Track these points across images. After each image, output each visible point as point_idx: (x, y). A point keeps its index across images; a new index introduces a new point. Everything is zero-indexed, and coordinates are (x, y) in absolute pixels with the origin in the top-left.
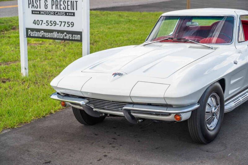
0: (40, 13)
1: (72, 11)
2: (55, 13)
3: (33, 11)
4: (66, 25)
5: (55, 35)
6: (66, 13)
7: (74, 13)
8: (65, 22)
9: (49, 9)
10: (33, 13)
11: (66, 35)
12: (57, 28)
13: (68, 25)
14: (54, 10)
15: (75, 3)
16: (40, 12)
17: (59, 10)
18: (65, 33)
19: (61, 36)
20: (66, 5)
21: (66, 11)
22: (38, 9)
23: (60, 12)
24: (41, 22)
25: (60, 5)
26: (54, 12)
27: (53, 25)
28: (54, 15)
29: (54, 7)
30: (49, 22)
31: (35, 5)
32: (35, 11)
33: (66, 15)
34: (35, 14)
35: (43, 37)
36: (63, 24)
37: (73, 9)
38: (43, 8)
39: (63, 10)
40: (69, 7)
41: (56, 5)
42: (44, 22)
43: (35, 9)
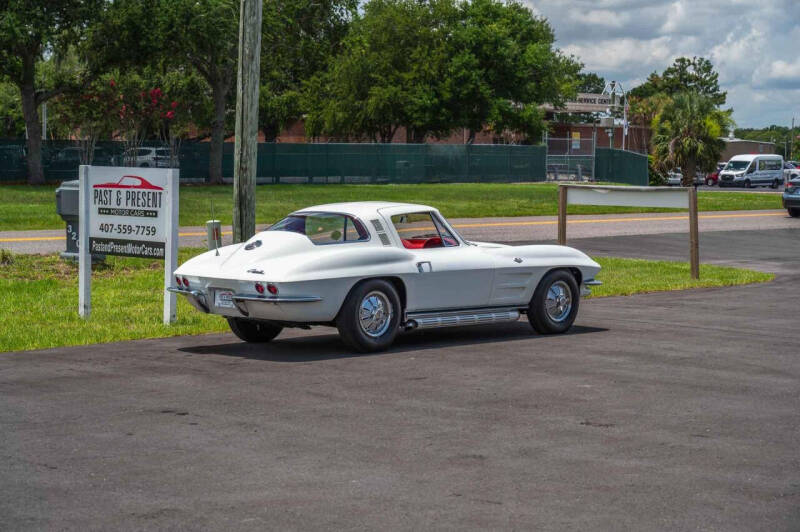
0: (109, 212)
1: (154, 209)
2: (131, 213)
3: (100, 209)
4: (146, 232)
5: (129, 249)
6: (145, 212)
7: (156, 212)
8: (144, 227)
9: (123, 206)
10: (100, 213)
11: (144, 249)
12: (133, 237)
13: (148, 232)
16: (109, 210)
17: (136, 208)
18: (143, 245)
19: (138, 250)
21: (146, 208)
22: (108, 206)
23: (137, 211)
24: (110, 227)
26: (130, 211)
27: (128, 231)
28: (129, 215)
29: (130, 201)
30: (122, 227)
31: (104, 199)
32: (103, 209)
33: (146, 216)
34: (103, 213)
35: (113, 253)
36: (141, 230)
38: (114, 205)
39: (141, 208)
40: (150, 204)
42: (115, 227)
43: (104, 206)
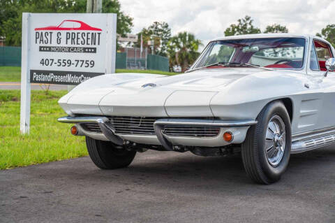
0: (50, 49)
1: (93, 46)
2: (71, 50)
3: (41, 47)
4: (85, 65)
5: (69, 78)
6: (84, 49)
7: (95, 49)
8: (83, 61)
9: (63, 44)
10: (40, 50)
12: (72, 68)
13: (87, 65)
14: (69, 45)
15: (97, 35)
16: (50, 48)
17: (76, 46)
18: (82, 76)
19: (77, 79)
20: (85, 38)
21: (85, 46)
22: (49, 45)
23: (77, 48)
24: (50, 62)
25: (78, 38)
26: (70, 48)
27: (67, 65)
28: (69, 51)
29: (70, 41)
30: (62, 62)
31: (45, 39)
32: (44, 47)
33: (85, 52)
34: (44, 51)
35: (53, 82)
36: (80, 63)
37: (95, 44)
38: (54, 44)
39: (81, 46)
40: (90, 42)
41: (72, 39)
42: (56, 61)
43: (44, 45)
